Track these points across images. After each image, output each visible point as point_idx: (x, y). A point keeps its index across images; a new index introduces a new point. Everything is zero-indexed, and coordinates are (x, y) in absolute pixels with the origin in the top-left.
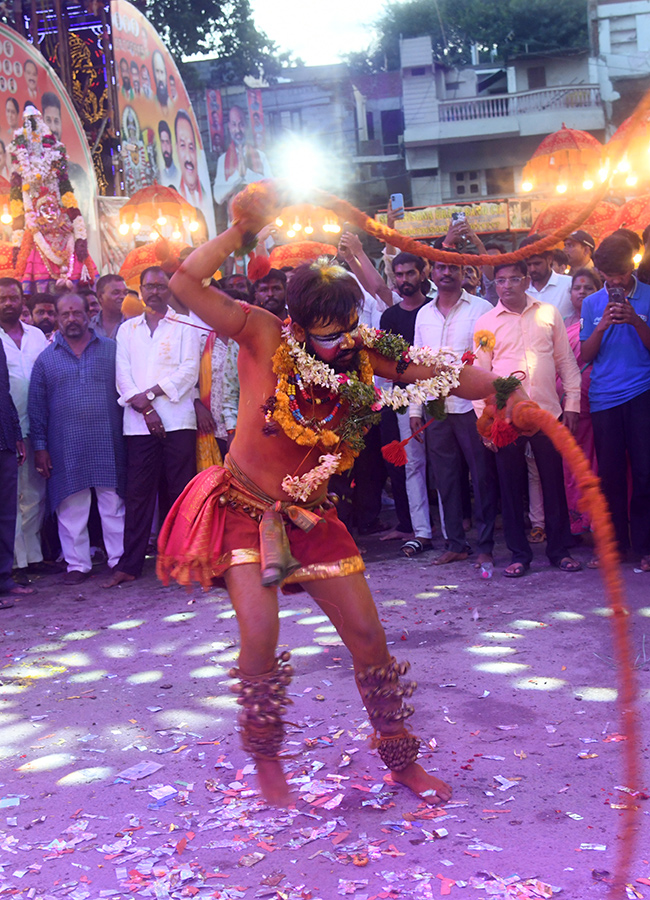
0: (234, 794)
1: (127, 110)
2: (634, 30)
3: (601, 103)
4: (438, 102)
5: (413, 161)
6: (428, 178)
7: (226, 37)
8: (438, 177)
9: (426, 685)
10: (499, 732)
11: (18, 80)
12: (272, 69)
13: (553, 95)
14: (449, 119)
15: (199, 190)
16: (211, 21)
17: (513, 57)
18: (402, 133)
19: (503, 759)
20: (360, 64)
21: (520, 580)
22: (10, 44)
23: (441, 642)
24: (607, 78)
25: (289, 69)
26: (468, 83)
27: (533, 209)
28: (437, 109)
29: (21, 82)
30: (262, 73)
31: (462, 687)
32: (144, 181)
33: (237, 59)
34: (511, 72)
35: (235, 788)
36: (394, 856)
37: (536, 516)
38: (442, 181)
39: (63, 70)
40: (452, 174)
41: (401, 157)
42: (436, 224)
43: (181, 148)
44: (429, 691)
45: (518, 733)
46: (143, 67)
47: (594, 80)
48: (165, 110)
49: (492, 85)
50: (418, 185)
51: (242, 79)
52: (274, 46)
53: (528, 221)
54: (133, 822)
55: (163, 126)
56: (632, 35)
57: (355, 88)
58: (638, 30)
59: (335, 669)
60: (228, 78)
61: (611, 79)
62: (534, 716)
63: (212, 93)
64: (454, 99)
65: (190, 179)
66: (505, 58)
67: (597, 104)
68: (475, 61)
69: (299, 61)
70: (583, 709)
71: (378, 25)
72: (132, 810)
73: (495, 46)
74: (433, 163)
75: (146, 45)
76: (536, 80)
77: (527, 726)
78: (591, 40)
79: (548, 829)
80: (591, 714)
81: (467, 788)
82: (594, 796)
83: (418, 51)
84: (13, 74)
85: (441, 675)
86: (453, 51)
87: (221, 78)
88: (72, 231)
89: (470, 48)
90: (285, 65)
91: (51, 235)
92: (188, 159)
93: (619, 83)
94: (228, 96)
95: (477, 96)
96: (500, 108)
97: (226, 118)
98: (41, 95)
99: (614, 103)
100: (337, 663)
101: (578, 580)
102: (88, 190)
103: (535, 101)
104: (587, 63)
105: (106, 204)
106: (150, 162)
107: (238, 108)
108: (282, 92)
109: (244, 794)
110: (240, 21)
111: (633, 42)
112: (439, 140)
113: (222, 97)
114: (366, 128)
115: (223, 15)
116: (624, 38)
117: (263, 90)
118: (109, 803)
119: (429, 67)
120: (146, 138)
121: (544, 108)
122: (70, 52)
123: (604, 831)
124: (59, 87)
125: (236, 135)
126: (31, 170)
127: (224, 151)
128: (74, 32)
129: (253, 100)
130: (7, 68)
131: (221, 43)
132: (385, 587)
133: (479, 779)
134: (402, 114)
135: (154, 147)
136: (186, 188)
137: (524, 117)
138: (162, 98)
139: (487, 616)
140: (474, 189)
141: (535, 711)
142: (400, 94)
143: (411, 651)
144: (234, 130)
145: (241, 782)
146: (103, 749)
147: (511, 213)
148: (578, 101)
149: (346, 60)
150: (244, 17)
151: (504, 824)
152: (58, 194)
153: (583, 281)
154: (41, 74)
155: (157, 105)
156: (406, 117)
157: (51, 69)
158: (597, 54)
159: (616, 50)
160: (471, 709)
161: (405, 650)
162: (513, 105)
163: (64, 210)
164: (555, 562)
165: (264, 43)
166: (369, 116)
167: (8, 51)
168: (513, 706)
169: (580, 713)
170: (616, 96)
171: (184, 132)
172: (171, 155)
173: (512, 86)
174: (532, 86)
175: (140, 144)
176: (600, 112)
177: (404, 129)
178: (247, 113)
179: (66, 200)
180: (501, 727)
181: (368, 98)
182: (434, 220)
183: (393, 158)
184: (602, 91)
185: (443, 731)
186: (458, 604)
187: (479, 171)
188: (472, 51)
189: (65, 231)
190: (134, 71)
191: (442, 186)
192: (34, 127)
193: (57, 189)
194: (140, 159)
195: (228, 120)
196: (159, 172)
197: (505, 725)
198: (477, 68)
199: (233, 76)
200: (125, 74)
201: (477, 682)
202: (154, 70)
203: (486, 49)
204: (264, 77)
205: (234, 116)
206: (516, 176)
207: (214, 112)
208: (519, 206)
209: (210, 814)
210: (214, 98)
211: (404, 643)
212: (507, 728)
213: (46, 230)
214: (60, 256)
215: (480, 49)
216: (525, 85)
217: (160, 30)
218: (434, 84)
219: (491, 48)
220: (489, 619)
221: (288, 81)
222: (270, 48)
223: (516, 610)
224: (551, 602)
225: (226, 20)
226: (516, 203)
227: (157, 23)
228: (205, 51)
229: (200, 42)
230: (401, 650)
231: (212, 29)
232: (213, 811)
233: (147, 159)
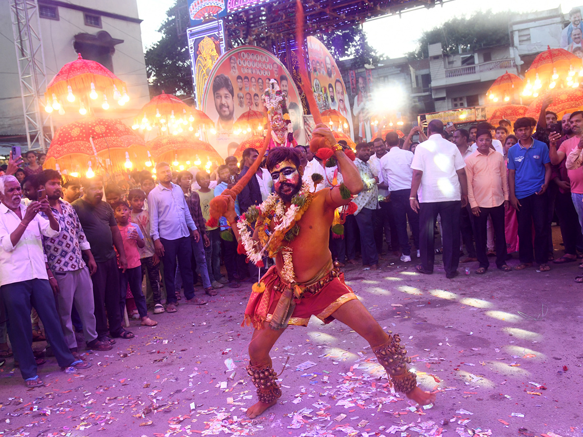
0: (348, 378)
1: (315, 80)
2: (529, 34)
3: (516, 66)
4: (445, 70)
5: (436, 94)
6: (442, 101)
7: (356, 49)
8: (446, 101)
9: (438, 327)
10: (472, 351)
11: (270, 71)
12: (376, 61)
13: (494, 64)
14: (450, 76)
15: (345, 111)
16: (350, 44)
17: (477, 49)
18: (430, 83)
19: (474, 365)
20: (412, 56)
21: (483, 275)
22: (267, 57)
23: (446, 305)
24: (518, 55)
25: (383, 60)
26: (457, 61)
27: (486, 111)
28: (444, 72)
29: (272, 72)
30: (371, 62)
31: (455, 327)
32: (323, 108)
33: (361, 57)
34: (476, 56)
35: (349, 375)
36: (420, 415)
37: (490, 245)
38: (448, 102)
39: (288, 65)
40: (452, 99)
41: (430, 93)
42: (444, 119)
43: (338, 94)
44: (440, 329)
45: (482, 352)
46: (322, 62)
47: (512, 56)
48: (331, 79)
49: (468, 61)
50: (438, 104)
51: (364, 66)
52: (376, 52)
53: (485, 116)
54: (303, 390)
55: (330, 86)
56: (528, 37)
57: (410, 66)
58: (531, 35)
59: (397, 318)
60: (358, 65)
61: (520, 55)
62: (489, 343)
63: (351, 72)
64: (452, 68)
65: (342, 106)
66: (473, 50)
67: (514, 66)
68: (460, 52)
69: (387, 57)
70: (513, 340)
71: (419, 40)
72: (302, 384)
73: (469, 45)
74: (444, 95)
75: (322, 54)
76: (487, 58)
77: (485, 348)
78: (510, 40)
79: (496, 404)
80: (517, 343)
81: (457, 380)
82: (519, 387)
83: (436, 49)
84: (268, 69)
85: (446, 322)
86: (451, 49)
87: (355, 66)
88: (287, 129)
89: (458, 47)
90: (381, 59)
91: (278, 131)
92: (341, 98)
93: (523, 57)
94: (358, 73)
95: (462, 66)
96: (472, 70)
97: (357, 81)
98: (280, 76)
99: (521, 65)
100: (399, 314)
101: (510, 275)
102: (299, 113)
103: (487, 67)
104: (509, 49)
105: (307, 118)
106: (325, 100)
107: (363, 77)
108: (380, 70)
109: (353, 377)
110: (362, 42)
111: (529, 39)
112: (446, 85)
113: (355, 74)
114: (415, 82)
115: (355, 41)
116: (525, 38)
117: (372, 69)
118: (294, 380)
119: (441, 56)
120: (323, 91)
121: (491, 69)
122: (291, 59)
123: (524, 406)
124: (287, 72)
125: (361, 88)
126: (270, 105)
127: (357, 94)
128: (293, 51)
129: (368, 73)
130: (266, 67)
131: (355, 52)
132: (422, 279)
133: (462, 376)
134: (430, 75)
135: (327, 94)
136: (340, 110)
137: (482, 74)
138: (330, 75)
139: (468, 293)
140: (462, 104)
141: (490, 341)
142: (429, 68)
143: (432, 309)
144: (361, 86)
145: (352, 372)
146: (293, 353)
147: (477, 113)
148: (505, 65)
149: (407, 55)
150: (363, 41)
151: (474, 400)
152: (282, 114)
153: (512, 141)
154: (280, 68)
155: (328, 78)
156: (432, 76)
157: (284, 66)
158: (513, 45)
159: (521, 43)
160: (459, 339)
161: (430, 309)
162: (477, 69)
163: (284, 121)
164: (499, 266)
165: (372, 51)
166: (417, 77)
167: (266, 60)
168: (479, 338)
169: (511, 342)
170: (522, 62)
171: (339, 87)
172: (334, 97)
173: (477, 61)
174: (485, 60)
175: (321, 93)
176: (515, 69)
177: (431, 81)
178: (366, 79)
179: (285, 117)
180: (473, 349)
181: (416, 70)
182: (443, 118)
183: (427, 93)
184: (516, 61)
185: (446, 350)
186: (455, 287)
187: (464, 97)
188: (459, 48)
189: (284, 129)
190: (318, 64)
191: (448, 104)
192: (273, 88)
193: (281, 112)
194: (321, 99)
195: (358, 82)
196: (329, 104)
197: (475, 347)
198: (461, 55)
199: (360, 65)
200: (314, 66)
201: (463, 326)
202: (326, 63)
203: (465, 47)
204: (372, 64)
205: (360, 80)
206: (479, 99)
207: (352, 79)
208: (480, 110)
209: (337, 388)
210: (352, 74)
211: (429, 305)
212: (476, 349)
213: (276, 130)
214: (280, 140)
215: (462, 47)
216: (482, 60)
217: (329, 49)
218: (443, 62)
219: (467, 46)
220: (468, 294)
221: (382, 65)
222: (375, 52)
223: (481, 290)
224: (498, 286)
225: (356, 43)
226: (479, 109)
227: (328, 46)
228: (348, 56)
229: (346, 52)
230: (428, 309)
231: (351, 46)
232: (338, 387)
233: (324, 99)
